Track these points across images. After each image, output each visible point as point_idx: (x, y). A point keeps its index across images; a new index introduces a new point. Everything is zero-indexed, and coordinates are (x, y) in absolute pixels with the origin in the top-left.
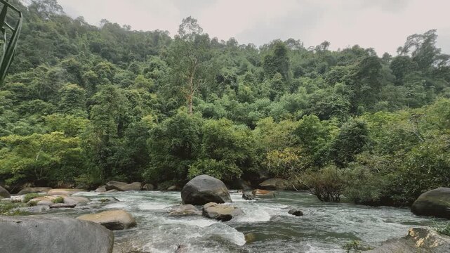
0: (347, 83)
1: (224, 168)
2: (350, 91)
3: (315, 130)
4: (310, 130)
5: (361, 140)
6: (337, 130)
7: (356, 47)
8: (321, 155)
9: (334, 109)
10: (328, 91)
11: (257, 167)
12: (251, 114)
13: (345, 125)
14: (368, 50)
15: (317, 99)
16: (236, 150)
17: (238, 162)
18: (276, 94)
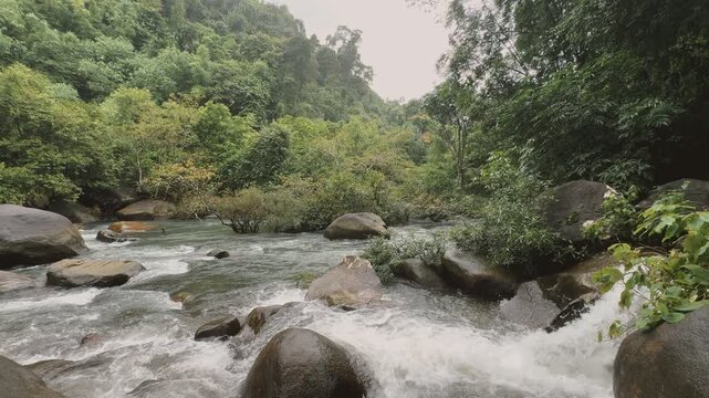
0: (270, 65)
1: (31, 182)
2: (272, 78)
3: (223, 128)
4: (214, 126)
5: (281, 153)
6: (253, 135)
7: (284, 8)
8: (229, 167)
9: (249, 98)
10: (244, 68)
11: (115, 182)
12: (86, 65)
13: (265, 130)
14: (297, 21)
15: (225, 76)
16: (63, 144)
17: (69, 171)
18: (146, 37)
